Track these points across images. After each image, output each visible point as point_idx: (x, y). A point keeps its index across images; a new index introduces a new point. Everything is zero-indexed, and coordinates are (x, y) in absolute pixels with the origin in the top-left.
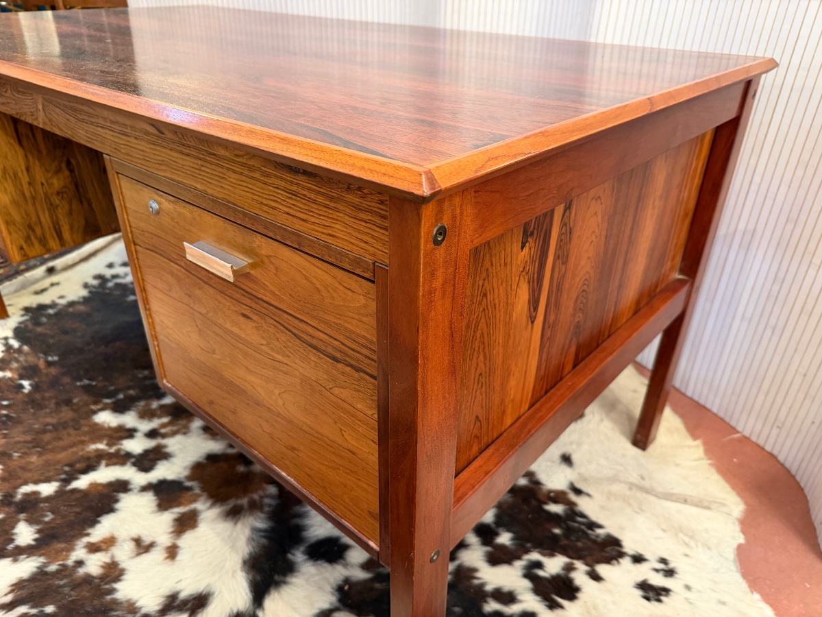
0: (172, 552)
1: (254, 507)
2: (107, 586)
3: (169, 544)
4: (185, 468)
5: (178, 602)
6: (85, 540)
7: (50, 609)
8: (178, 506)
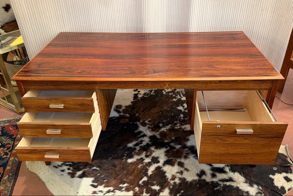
0: (187, 170)
1: (187, 154)
2: (185, 182)
3: (184, 169)
4: (165, 157)
5: (200, 175)
6: (169, 179)
7: (182, 191)
8: (175, 163)
